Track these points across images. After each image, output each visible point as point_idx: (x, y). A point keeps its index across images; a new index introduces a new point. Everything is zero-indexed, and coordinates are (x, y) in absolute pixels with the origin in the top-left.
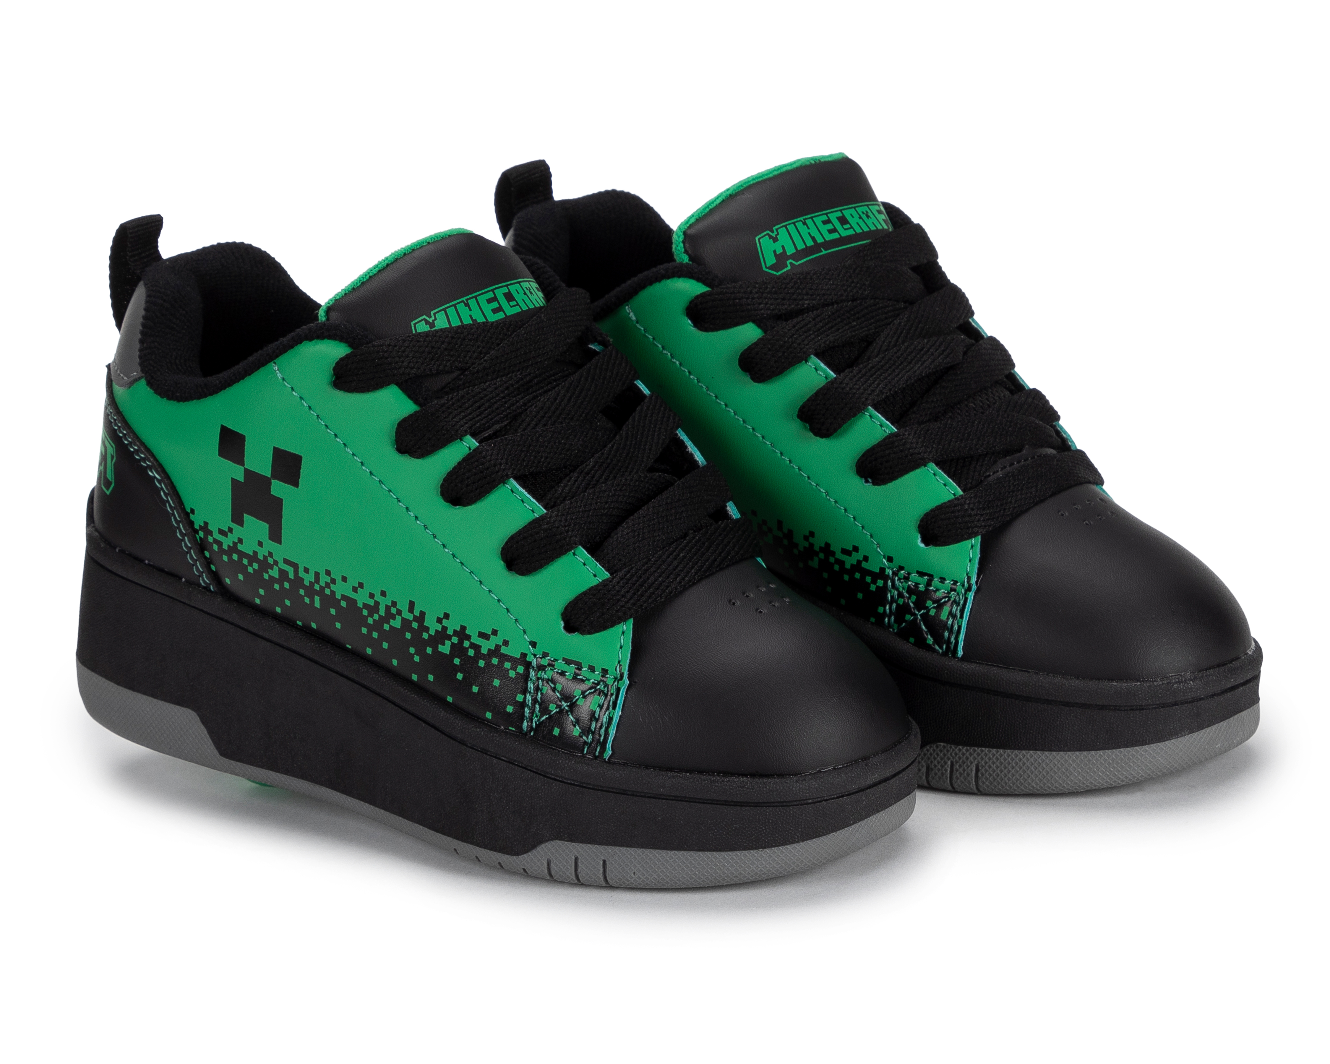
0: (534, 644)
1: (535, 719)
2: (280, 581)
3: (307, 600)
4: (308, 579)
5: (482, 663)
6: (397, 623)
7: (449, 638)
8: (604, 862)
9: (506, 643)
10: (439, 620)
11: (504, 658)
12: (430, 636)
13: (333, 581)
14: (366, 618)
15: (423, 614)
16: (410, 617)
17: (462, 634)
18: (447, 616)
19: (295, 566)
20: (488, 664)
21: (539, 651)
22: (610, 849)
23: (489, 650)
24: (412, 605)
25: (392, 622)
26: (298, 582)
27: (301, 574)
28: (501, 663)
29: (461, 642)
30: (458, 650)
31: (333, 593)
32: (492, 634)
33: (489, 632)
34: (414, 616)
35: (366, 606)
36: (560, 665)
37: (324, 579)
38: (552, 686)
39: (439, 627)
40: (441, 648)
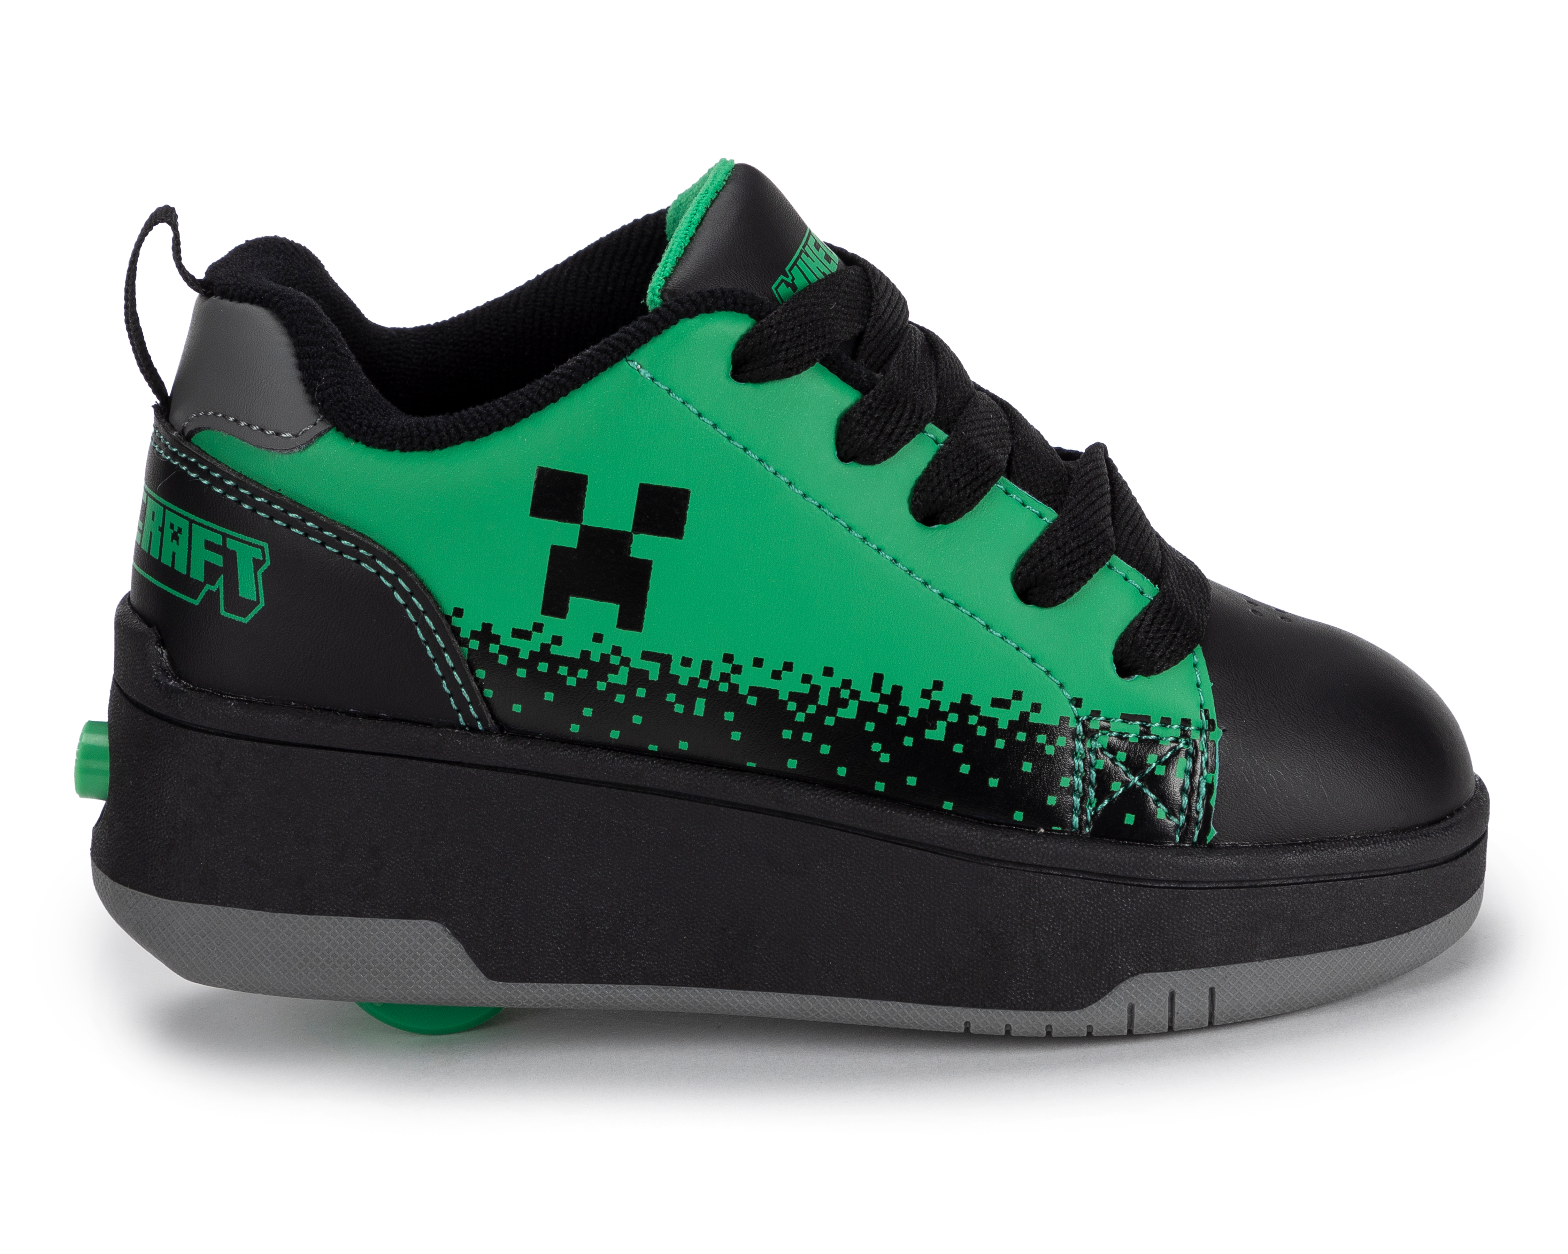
0: (1078, 702)
1: (1089, 810)
2: (628, 690)
3: (679, 708)
4: (684, 675)
5: (1000, 744)
6: (850, 712)
7: (944, 716)
8: (1212, 990)
9: (1036, 708)
10: (926, 694)
11: (1034, 729)
12: (910, 720)
13: (737, 669)
14: (794, 714)
15: (897, 690)
16: (875, 698)
17: (965, 706)
18: (938, 685)
19: (665, 660)
20: (1011, 741)
21: (1084, 712)
22: (1220, 970)
23: (1011, 722)
24: (878, 679)
25: (841, 713)
26: (668, 681)
27: (676, 668)
28: (1031, 737)
29: (963, 719)
30: (956, 732)
31: (734, 688)
32: (1013, 698)
33: (1008, 696)
34: (882, 695)
35: (793, 696)
36: (1117, 726)
37: (718, 668)
38: (1111, 756)
39: (926, 704)
40: (929, 734)
